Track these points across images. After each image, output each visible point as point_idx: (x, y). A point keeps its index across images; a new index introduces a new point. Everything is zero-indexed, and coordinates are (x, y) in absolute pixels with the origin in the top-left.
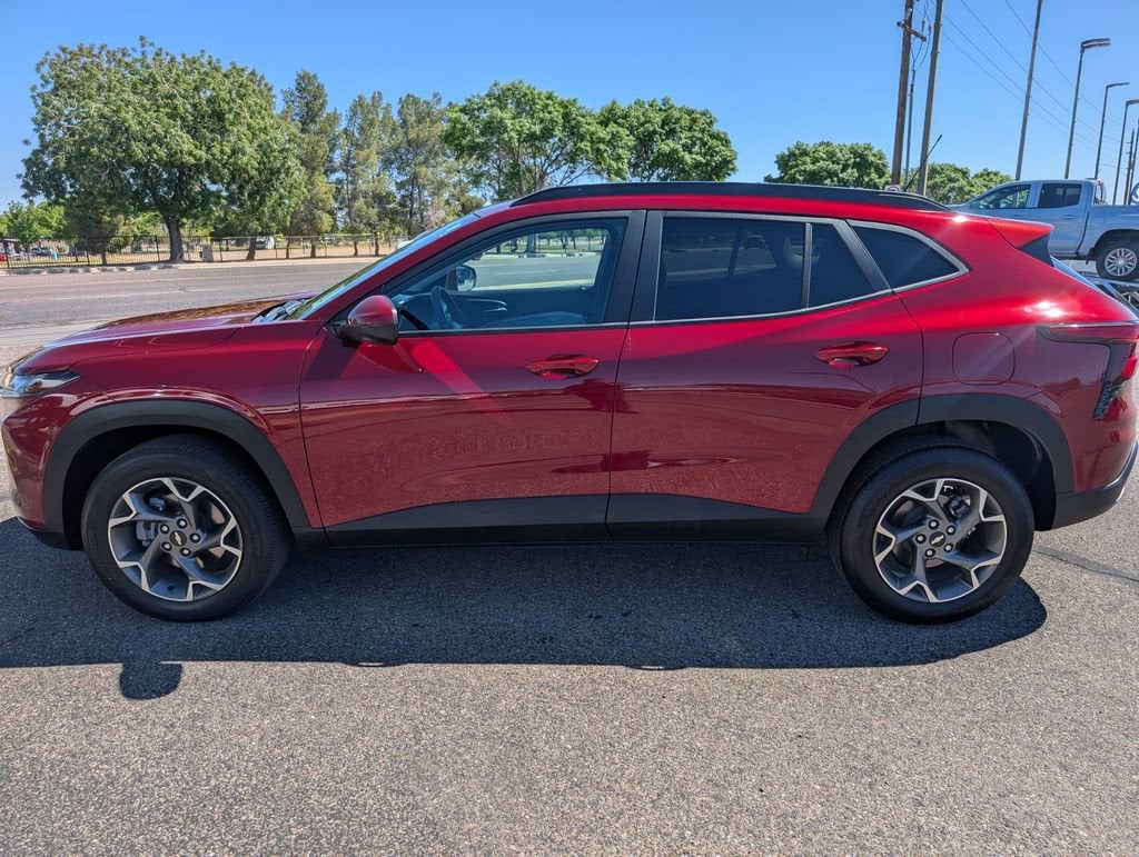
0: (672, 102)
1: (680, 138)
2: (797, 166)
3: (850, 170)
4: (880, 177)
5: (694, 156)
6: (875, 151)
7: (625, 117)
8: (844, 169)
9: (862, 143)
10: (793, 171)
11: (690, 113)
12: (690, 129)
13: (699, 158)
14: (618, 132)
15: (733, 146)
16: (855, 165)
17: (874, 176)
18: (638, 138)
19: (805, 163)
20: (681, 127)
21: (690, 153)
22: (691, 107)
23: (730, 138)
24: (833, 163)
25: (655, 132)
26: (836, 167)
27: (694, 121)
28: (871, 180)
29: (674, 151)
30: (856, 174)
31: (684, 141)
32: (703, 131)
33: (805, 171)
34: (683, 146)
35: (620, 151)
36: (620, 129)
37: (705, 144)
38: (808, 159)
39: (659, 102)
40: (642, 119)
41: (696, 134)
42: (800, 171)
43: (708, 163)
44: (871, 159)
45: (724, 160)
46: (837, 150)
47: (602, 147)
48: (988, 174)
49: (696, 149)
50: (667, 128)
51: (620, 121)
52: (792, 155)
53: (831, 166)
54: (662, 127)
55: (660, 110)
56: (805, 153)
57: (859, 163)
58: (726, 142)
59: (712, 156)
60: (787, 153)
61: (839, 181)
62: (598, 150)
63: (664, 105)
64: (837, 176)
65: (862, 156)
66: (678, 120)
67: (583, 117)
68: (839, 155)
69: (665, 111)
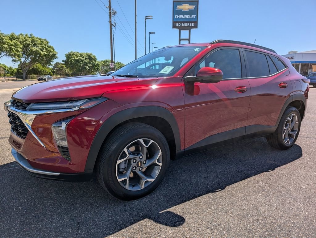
0: (33, 35)
1: (39, 47)
2: (72, 58)
3: (87, 60)
4: (95, 62)
5: (44, 52)
6: (93, 55)
7: (18, 38)
8: (86, 59)
9: (89, 53)
10: (71, 59)
11: (40, 39)
12: (41, 44)
13: (46, 53)
14: (17, 43)
15: (55, 50)
16: (88, 58)
17: (94, 62)
18: (23, 46)
19: (74, 57)
20: (38, 43)
21: (43, 51)
22: (40, 38)
23: (54, 48)
24: (82, 57)
25: (29, 44)
26: (83, 59)
27: (42, 42)
28: (93, 63)
29: (37, 50)
30: (89, 61)
31: (40, 48)
32: (46, 45)
33: (74, 59)
34: (40, 49)
35: (18, 49)
36: (17, 42)
37: (46, 49)
38: (75, 56)
39: (29, 35)
40: (24, 40)
41: (44, 46)
42: (73, 59)
43: (48, 55)
44: (92, 57)
45: (54, 54)
46: (83, 54)
47: (12, 47)
48: (118, 63)
49: (44, 50)
50: (33, 43)
51: (16, 39)
52: (70, 55)
53: (82, 58)
54: (32, 43)
55: (30, 38)
56: (74, 54)
57: (89, 58)
58: (53, 49)
59: (50, 53)
60: (68, 54)
61: (84, 62)
62: (11, 48)
63: (31, 36)
64: (84, 61)
65: (89, 56)
66: (37, 41)
67: (4, 37)
68: (84, 55)
69: (32, 38)
